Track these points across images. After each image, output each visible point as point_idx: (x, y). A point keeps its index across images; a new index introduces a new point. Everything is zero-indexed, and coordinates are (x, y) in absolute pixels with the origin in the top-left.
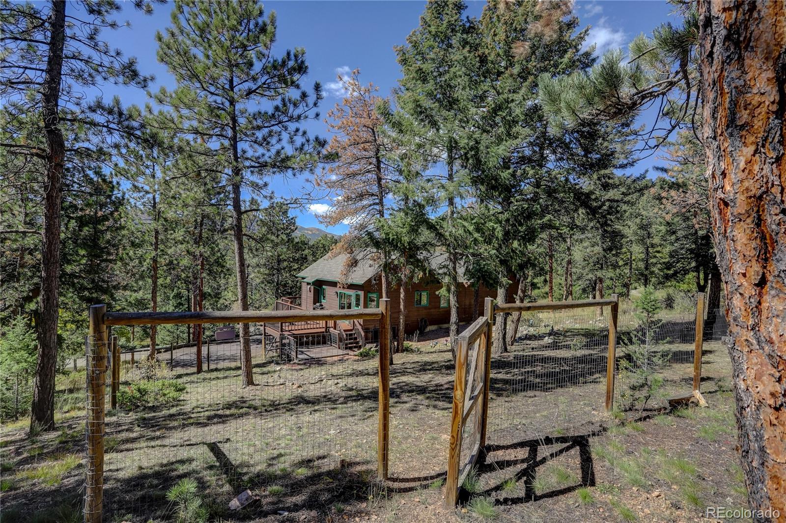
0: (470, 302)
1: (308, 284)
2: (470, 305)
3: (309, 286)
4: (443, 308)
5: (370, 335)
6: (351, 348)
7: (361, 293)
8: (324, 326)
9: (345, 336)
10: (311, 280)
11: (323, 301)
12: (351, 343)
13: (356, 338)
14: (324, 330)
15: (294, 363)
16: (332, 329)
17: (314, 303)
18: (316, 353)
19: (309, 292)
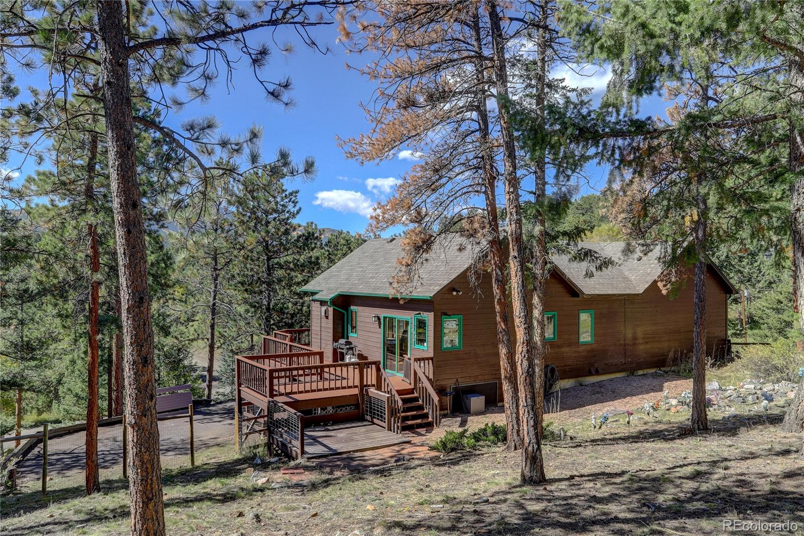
0: (634, 333)
1: (323, 303)
2: (635, 338)
3: (324, 308)
4: (585, 344)
5: (448, 400)
6: (410, 428)
7: (429, 317)
8: (357, 383)
9: (400, 403)
10: (327, 296)
11: (351, 335)
12: (414, 418)
13: (421, 408)
14: (356, 391)
15: (297, 467)
16: (372, 391)
17: (335, 340)
18: (340, 441)
19: (324, 320)
